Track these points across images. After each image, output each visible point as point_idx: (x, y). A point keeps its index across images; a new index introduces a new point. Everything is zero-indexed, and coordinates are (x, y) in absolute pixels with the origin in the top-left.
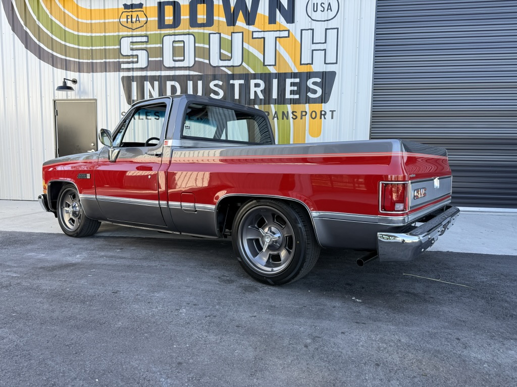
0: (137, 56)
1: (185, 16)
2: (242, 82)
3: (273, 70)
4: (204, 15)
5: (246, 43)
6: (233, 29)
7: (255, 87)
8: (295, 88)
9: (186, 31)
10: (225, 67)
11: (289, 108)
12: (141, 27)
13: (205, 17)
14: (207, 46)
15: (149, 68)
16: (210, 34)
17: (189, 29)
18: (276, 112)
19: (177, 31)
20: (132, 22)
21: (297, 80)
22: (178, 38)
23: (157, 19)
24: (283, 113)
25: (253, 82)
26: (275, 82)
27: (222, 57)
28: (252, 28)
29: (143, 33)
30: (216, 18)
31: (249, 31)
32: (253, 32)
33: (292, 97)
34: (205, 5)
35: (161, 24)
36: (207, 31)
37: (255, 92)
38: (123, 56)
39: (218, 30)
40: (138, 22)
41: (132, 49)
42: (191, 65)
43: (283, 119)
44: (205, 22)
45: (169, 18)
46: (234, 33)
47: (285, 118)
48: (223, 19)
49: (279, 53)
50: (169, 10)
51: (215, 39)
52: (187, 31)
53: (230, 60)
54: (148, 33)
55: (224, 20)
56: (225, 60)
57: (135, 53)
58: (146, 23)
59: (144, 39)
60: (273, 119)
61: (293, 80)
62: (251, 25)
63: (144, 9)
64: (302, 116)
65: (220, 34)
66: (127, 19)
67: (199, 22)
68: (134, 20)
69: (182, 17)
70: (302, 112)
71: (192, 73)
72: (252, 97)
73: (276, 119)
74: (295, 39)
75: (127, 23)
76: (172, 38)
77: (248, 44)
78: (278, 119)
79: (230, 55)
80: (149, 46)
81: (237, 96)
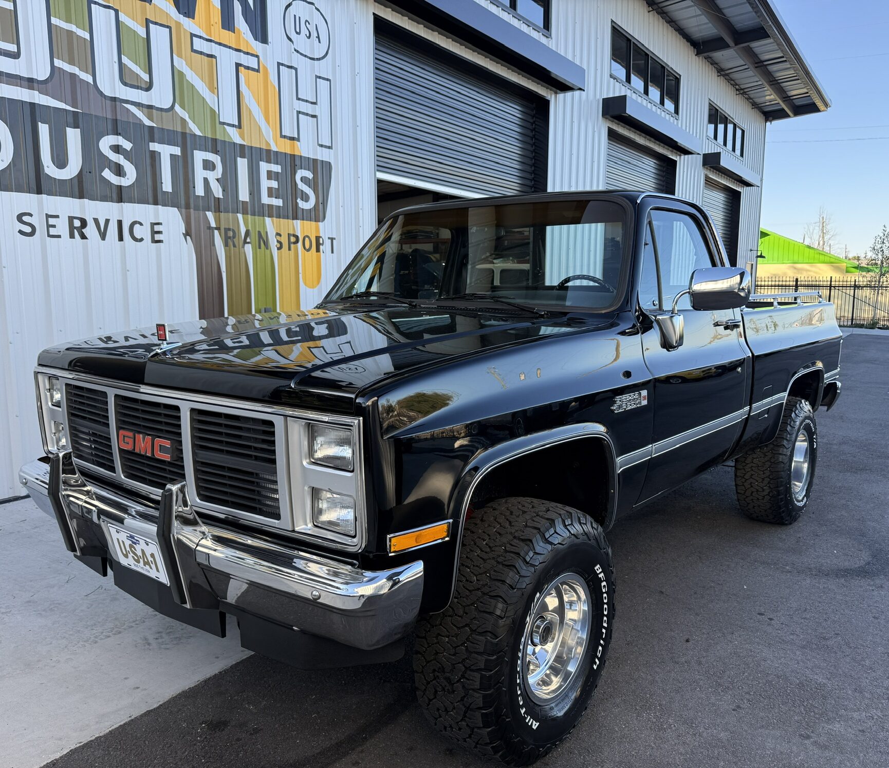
2: (177, 151)
3: (236, 137)
5: (179, 55)
6: (148, 12)
7: (204, 168)
8: (276, 184)
10: (135, 104)
11: (270, 225)
14: (87, 36)
18: (247, 233)
21: (278, 169)
24: (259, 234)
25: (199, 156)
26: (243, 165)
27: (125, 77)
28: (190, 24)
31: (183, 28)
32: (192, 35)
33: (271, 201)
37: (206, 180)
42: (43, 78)
43: (260, 248)
46: (151, 22)
47: (262, 245)
53: (146, 90)
56: (135, 88)
60: (243, 247)
61: (269, 167)
62: (187, 15)
64: (290, 243)
65: (116, 12)
70: (290, 236)
72: (200, 191)
77: (185, 60)
79: (146, 77)
81: (167, 185)
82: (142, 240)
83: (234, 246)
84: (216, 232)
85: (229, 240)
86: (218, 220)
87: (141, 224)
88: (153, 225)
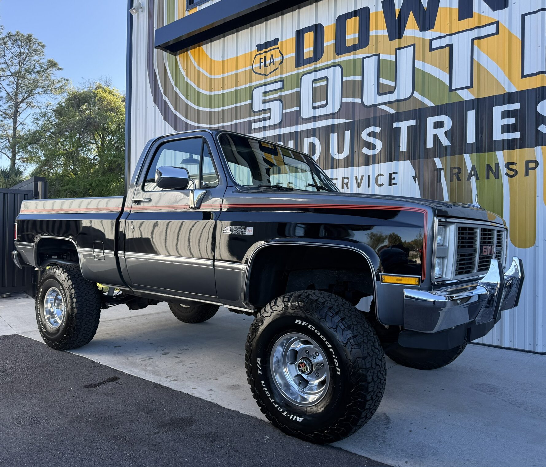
0: (270, 109)
1: (329, 41)
2: (413, 122)
3: (467, 95)
4: (355, 33)
5: (419, 60)
6: (399, 43)
7: (435, 127)
8: (513, 121)
9: (330, 62)
10: (385, 104)
11: (501, 157)
12: (276, 70)
13: (357, 35)
14: (359, 78)
15: (282, 123)
16: (363, 59)
17: (334, 58)
18: (473, 167)
19: (319, 65)
20: (265, 66)
21: (516, 106)
22: (319, 75)
23: (294, 54)
24: (489, 167)
25: (431, 121)
26: (471, 115)
27: (381, 90)
28: (429, 34)
29: (278, 77)
30: (372, 33)
31: (424, 40)
32: (431, 40)
33: (507, 136)
34: (358, 17)
35: (300, 61)
36: (359, 55)
37: (435, 136)
38: (255, 112)
39: (376, 49)
40: (272, 64)
41: (265, 102)
42: (336, 110)
43: (488, 178)
44: (357, 42)
45: (309, 50)
46: (399, 49)
47: (491, 175)
48: (383, 32)
49: (479, 65)
50: (309, 37)
51: (370, 65)
52: (332, 61)
53: (393, 92)
54: (284, 76)
55: (386, 33)
56: (386, 93)
57: (268, 106)
58: (282, 62)
59: (278, 85)
60: (469, 179)
61: (506, 107)
62: (428, 29)
63: (279, 46)
64: (527, 169)
65: (378, 55)
66: (261, 63)
67: (349, 44)
68: (268, 62)
69: (326, 44)
70: (527, 162)
71: (337, 121)
72: (430, 144)
73: (473, 179)
74: (510, 34)
75: (260, 68)
76: (312, 76)
77: (423, 60)
78: (477, 178)
79: (393, 84)
80: (284, 93)
81: (403, 147)
82: (383, 184)
83: (459, 179)
84: (442, 172)
85: (454, 176)
86: (444, 163)
87: (383, 175)
88: (390, 175)
